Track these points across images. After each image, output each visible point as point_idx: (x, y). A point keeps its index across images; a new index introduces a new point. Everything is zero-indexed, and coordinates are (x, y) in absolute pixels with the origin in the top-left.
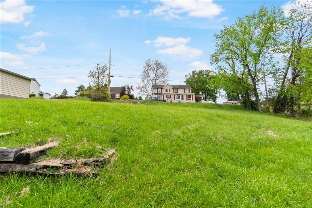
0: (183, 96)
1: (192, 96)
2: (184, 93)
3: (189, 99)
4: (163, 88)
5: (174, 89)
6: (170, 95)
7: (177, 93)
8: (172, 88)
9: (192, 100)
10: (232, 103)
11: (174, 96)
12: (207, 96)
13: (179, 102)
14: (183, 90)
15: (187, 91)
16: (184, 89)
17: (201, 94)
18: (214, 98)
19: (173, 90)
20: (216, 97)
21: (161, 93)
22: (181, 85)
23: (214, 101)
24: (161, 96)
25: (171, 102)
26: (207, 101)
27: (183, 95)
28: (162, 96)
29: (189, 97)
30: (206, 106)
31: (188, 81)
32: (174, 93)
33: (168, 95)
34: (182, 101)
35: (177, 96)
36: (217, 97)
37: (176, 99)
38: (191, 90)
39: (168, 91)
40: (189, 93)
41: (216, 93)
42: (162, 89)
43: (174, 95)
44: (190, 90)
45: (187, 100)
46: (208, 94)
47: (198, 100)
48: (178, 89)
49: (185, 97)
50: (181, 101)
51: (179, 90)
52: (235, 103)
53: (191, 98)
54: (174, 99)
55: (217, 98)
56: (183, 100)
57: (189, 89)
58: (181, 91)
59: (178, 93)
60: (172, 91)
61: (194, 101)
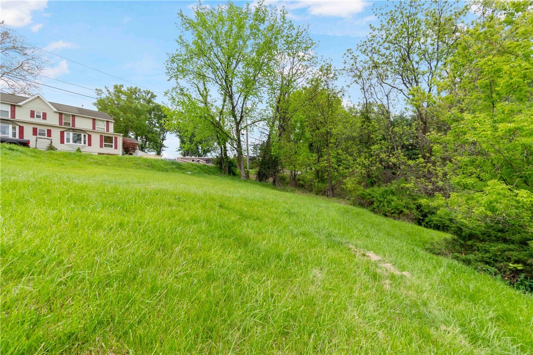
0: (90, 136)
1: (116, 138)
2: (94, 128)
3: (105, 146)
4: (20, 106)
5: (60, 113)
6: (46, 129)
7: (71, 127)
8: (55, 110)
9: (116, 148)
10: (193, 161)
11: (62, 133)
12: (146, 142)
13: (79, 150)
14: (91, 121)
15: (101, 126)
16: (94, 120)
17: (133, 137)
18: (159, 148)
19: (58, 115)
20: (162, 146)
21: (9, 117)
22: (83, 108)
23: (159, 153)
24: (11, 126)
25: (51, 148)
26: (144, 151)
27: (90, 133)
28: (14, 128)
29: (107, 140)
30: (152, 166)
31: (102, 104)
32: (61, 123)
33: (39, 128)
34: (86, 149)
35: (71, 134)
36: (165, 147)
37: (68, 140)
38: (111, 126)
39: (38, 117)
40: (108, 130)
41: (163, 140)
42: (17, 109)
43: (62, 130)
44: (110, 124)
45: (101, 146)
46: (147, 139)
47: (128, 149)
48: (74, 116)
49: (96, 139)
50: (83, 147)
51: (77, 120)
52: (198, 161)
53: (113, 144)
54: (62, 142)
55: (164, 149)
56: (90, 144)
57: (108, 122)
58: (83, 124)
59: (74, 125)
60: (53, 119)
61: (120, 151)
